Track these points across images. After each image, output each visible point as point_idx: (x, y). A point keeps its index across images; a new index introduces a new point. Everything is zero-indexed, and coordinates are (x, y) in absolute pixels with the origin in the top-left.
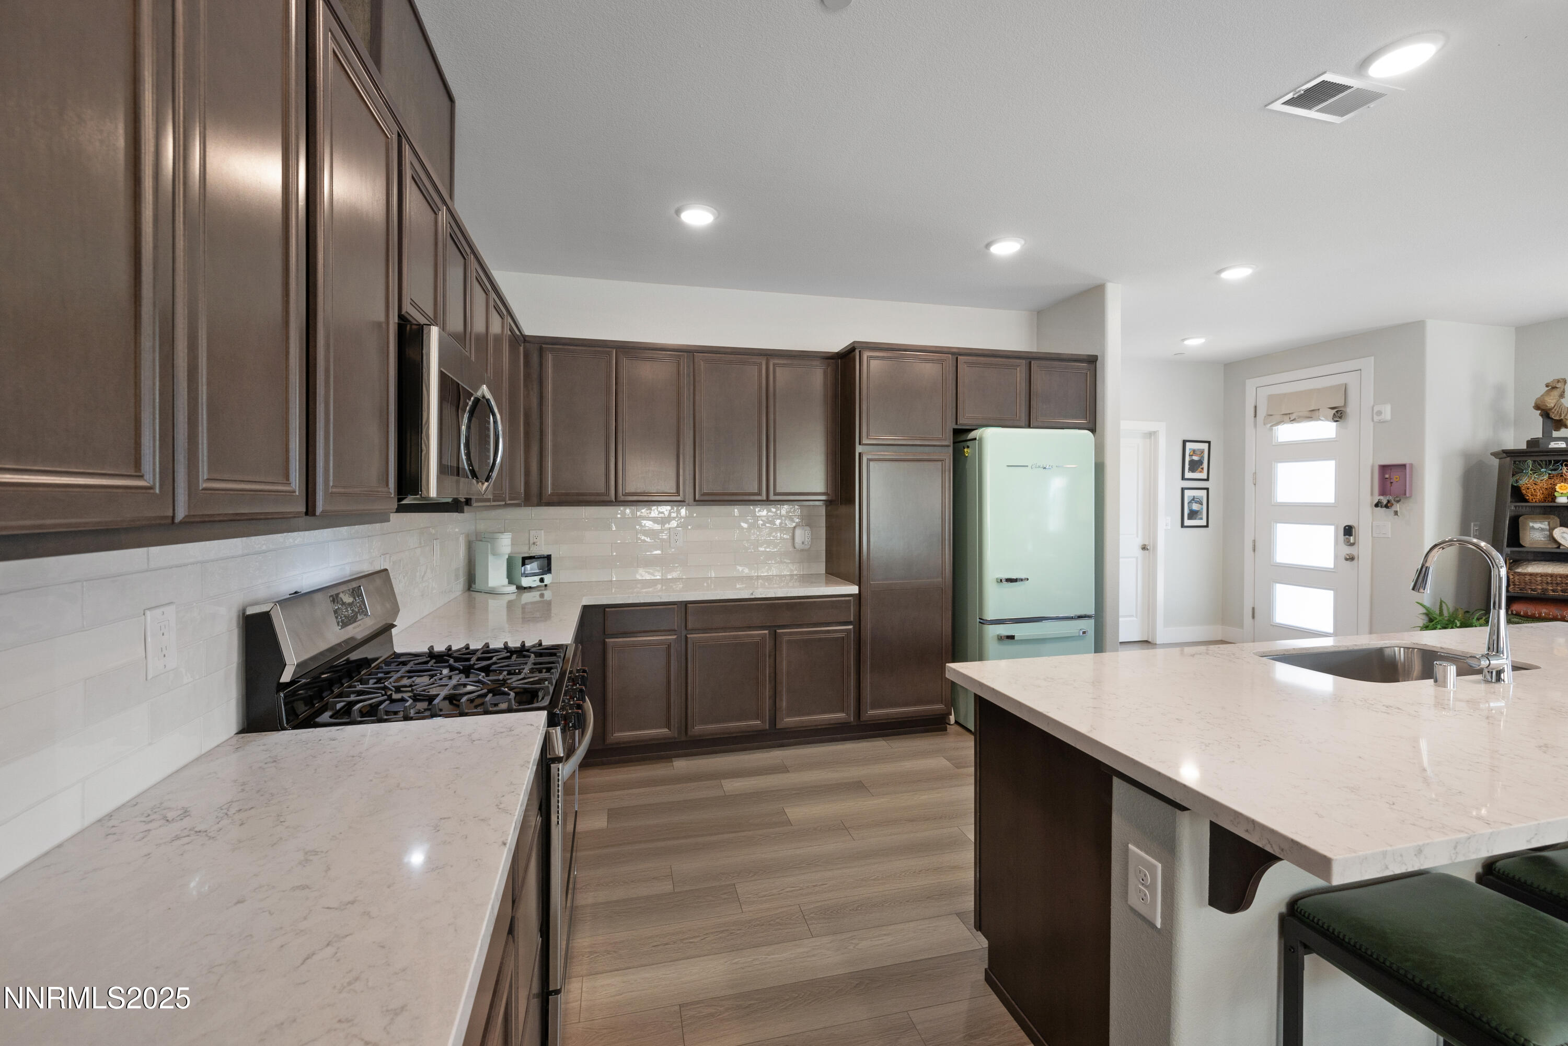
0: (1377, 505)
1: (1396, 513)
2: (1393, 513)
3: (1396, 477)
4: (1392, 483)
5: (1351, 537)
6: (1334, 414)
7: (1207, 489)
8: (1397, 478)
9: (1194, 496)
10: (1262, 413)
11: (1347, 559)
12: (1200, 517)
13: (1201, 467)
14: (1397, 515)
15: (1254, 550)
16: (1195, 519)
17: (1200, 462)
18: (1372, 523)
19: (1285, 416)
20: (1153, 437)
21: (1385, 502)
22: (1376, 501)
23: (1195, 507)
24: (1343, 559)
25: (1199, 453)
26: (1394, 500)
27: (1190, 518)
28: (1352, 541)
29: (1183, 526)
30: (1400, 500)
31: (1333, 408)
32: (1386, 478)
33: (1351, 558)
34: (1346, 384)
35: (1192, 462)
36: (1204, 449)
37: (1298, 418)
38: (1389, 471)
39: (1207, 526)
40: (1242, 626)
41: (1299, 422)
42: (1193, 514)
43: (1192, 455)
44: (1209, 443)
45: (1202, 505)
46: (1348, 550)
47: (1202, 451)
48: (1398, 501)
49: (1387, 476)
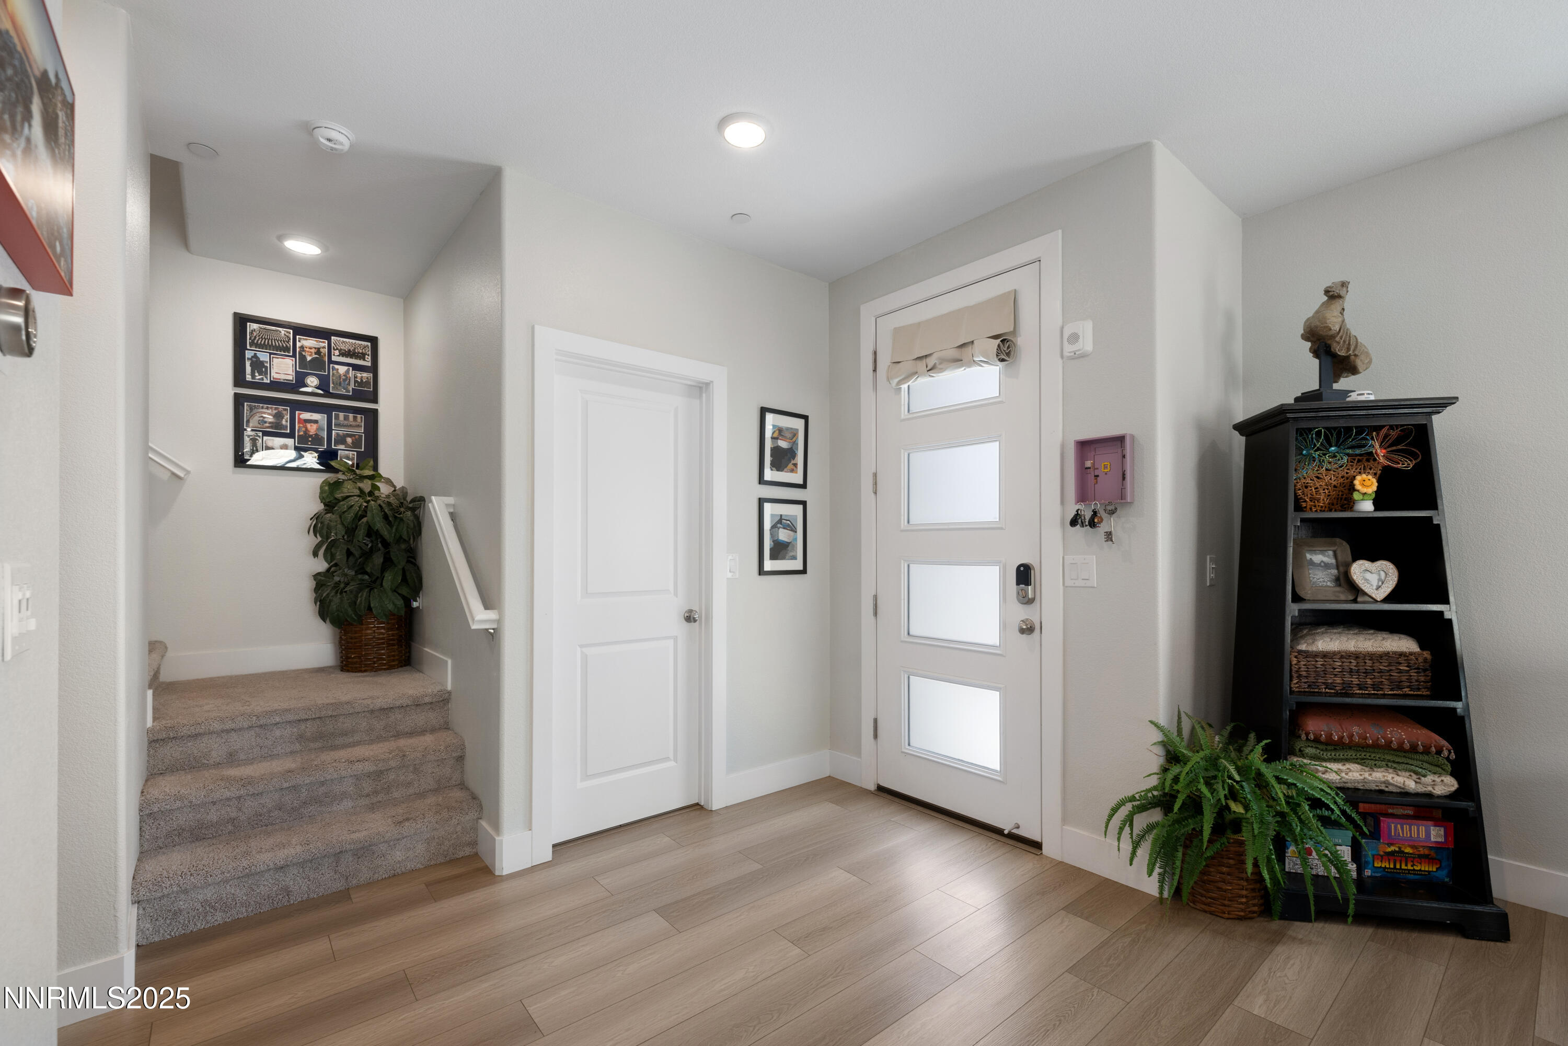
0: (1074, 522)
1: (1109, 536)
2: (1103, 537)
3: (1104, 462)
4: (1097, 476)
5: (1030, 587)
6: (999, 346)
7: (804, 503)
8: (1105, 467)
9: (781, 515)
10: (884, 362)
11: (1022, 631)
12: (791, 554)
13: (793, 462)
14: (1112, 541)
15: (876, 614)
16: (783, 558)
17: (790, 454)
18: (1063, 558)
19: (918, 362)
20: (704, 395)
21: (1088, 515)
22: (1071, 515)
23: (783, 535)
24: (1017, 629)
25: (788, 435)
26: (1105, 510)
27: (774, 556)
28: (1030, 596)
29: (761, 572)
30: (1116, 509)
31: (995, 337)
32: (1087, 468)
33: (1028, 629)
34: (1015, 290)
35: (776, 451)
36: (797, 430)
37: (940, 364)
38: (1093, 453)
39: (804, 571)
40: (858, 753)
41: (942, 370)
42: (779, 550)
43: (777, 438)
44: (806, 418)
45: (796, 532)
46: (1021, 613)
47: (795, 433)
48: (1112, 512)
49: (1088, 464)
